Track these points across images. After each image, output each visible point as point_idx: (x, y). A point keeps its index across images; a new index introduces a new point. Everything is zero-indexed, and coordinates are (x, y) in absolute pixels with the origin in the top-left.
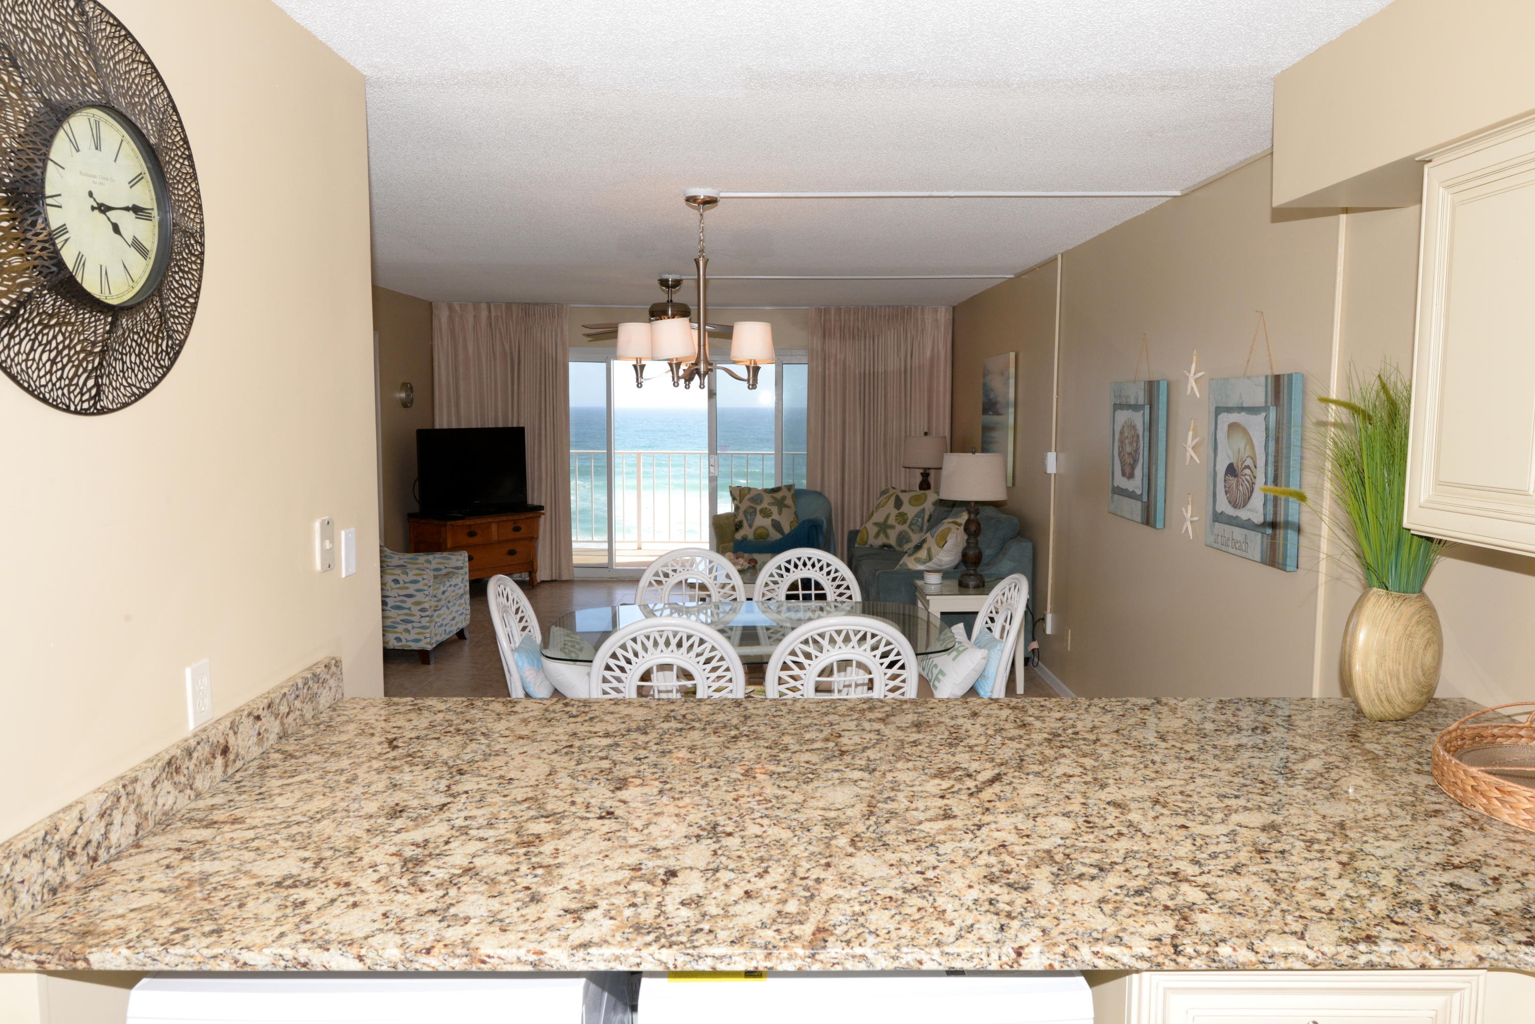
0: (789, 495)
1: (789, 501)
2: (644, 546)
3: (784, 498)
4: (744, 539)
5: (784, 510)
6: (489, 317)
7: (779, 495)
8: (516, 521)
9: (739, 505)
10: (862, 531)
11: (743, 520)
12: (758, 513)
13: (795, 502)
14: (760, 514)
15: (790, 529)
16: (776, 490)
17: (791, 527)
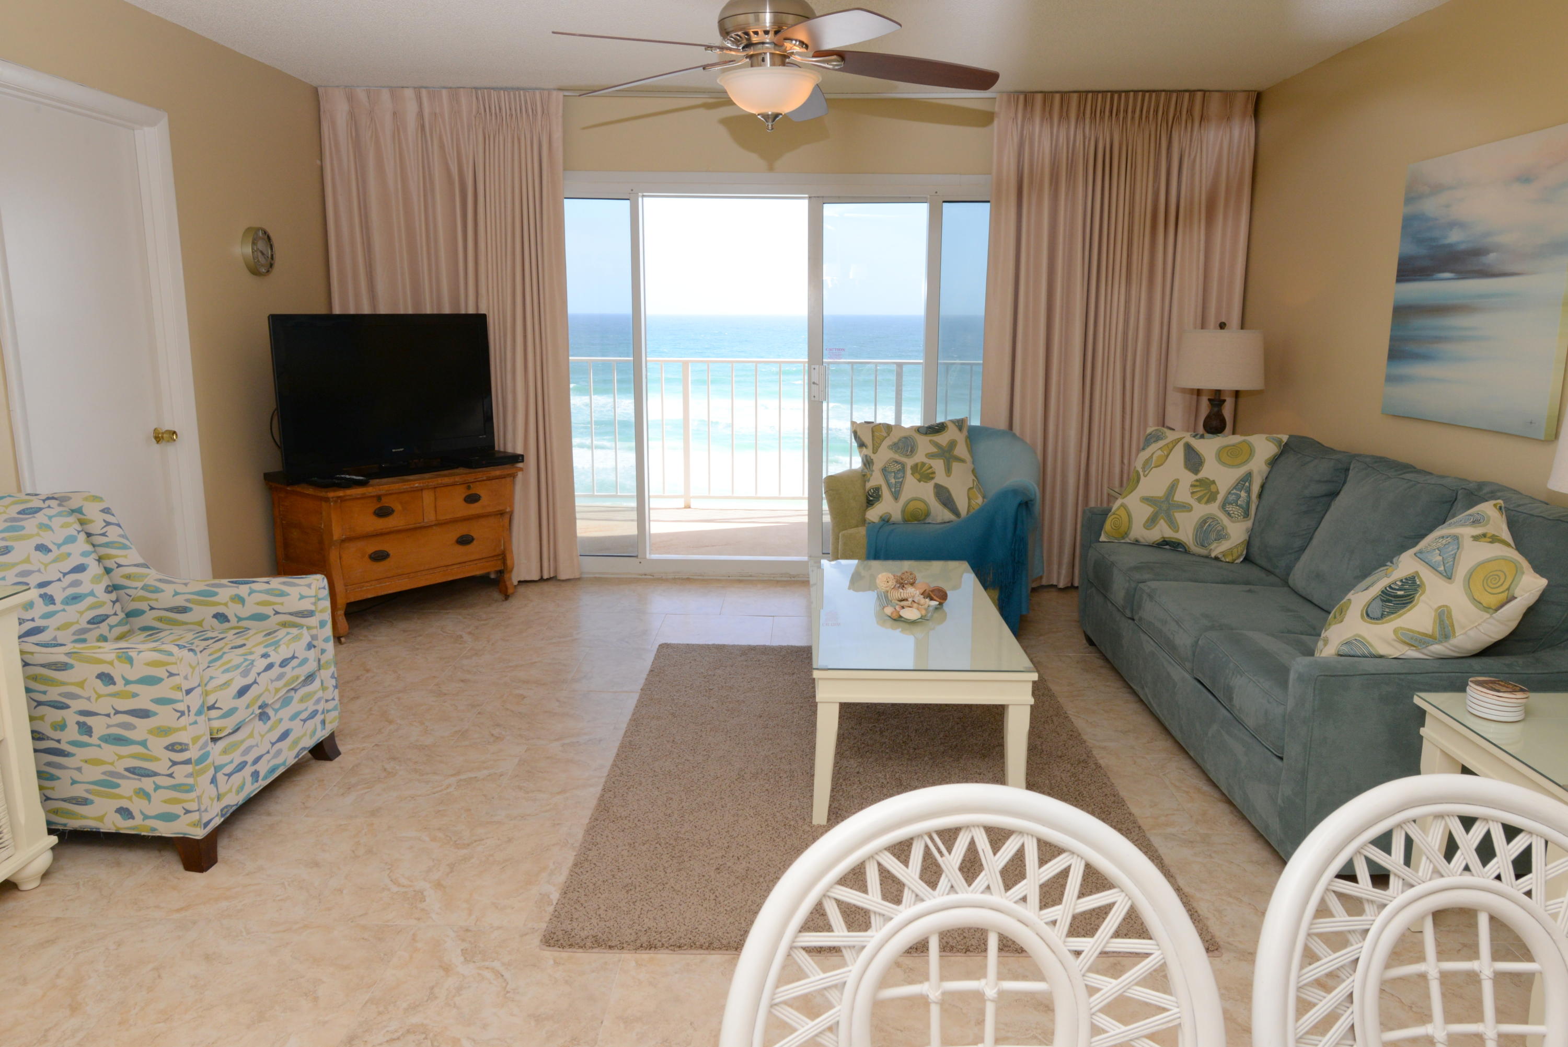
0: (960, 438)
1: (961, 450)
3: (953, 444)
4: (886, 520)
8: (471, 485)
9: (873, 456)
10: (1117, 513)
11: (881, 486)
12: (909, 472)
13: (971, 451)
14: (912, 474)
15: (969, 504)
16: (936, 428)
17: (969, 500)
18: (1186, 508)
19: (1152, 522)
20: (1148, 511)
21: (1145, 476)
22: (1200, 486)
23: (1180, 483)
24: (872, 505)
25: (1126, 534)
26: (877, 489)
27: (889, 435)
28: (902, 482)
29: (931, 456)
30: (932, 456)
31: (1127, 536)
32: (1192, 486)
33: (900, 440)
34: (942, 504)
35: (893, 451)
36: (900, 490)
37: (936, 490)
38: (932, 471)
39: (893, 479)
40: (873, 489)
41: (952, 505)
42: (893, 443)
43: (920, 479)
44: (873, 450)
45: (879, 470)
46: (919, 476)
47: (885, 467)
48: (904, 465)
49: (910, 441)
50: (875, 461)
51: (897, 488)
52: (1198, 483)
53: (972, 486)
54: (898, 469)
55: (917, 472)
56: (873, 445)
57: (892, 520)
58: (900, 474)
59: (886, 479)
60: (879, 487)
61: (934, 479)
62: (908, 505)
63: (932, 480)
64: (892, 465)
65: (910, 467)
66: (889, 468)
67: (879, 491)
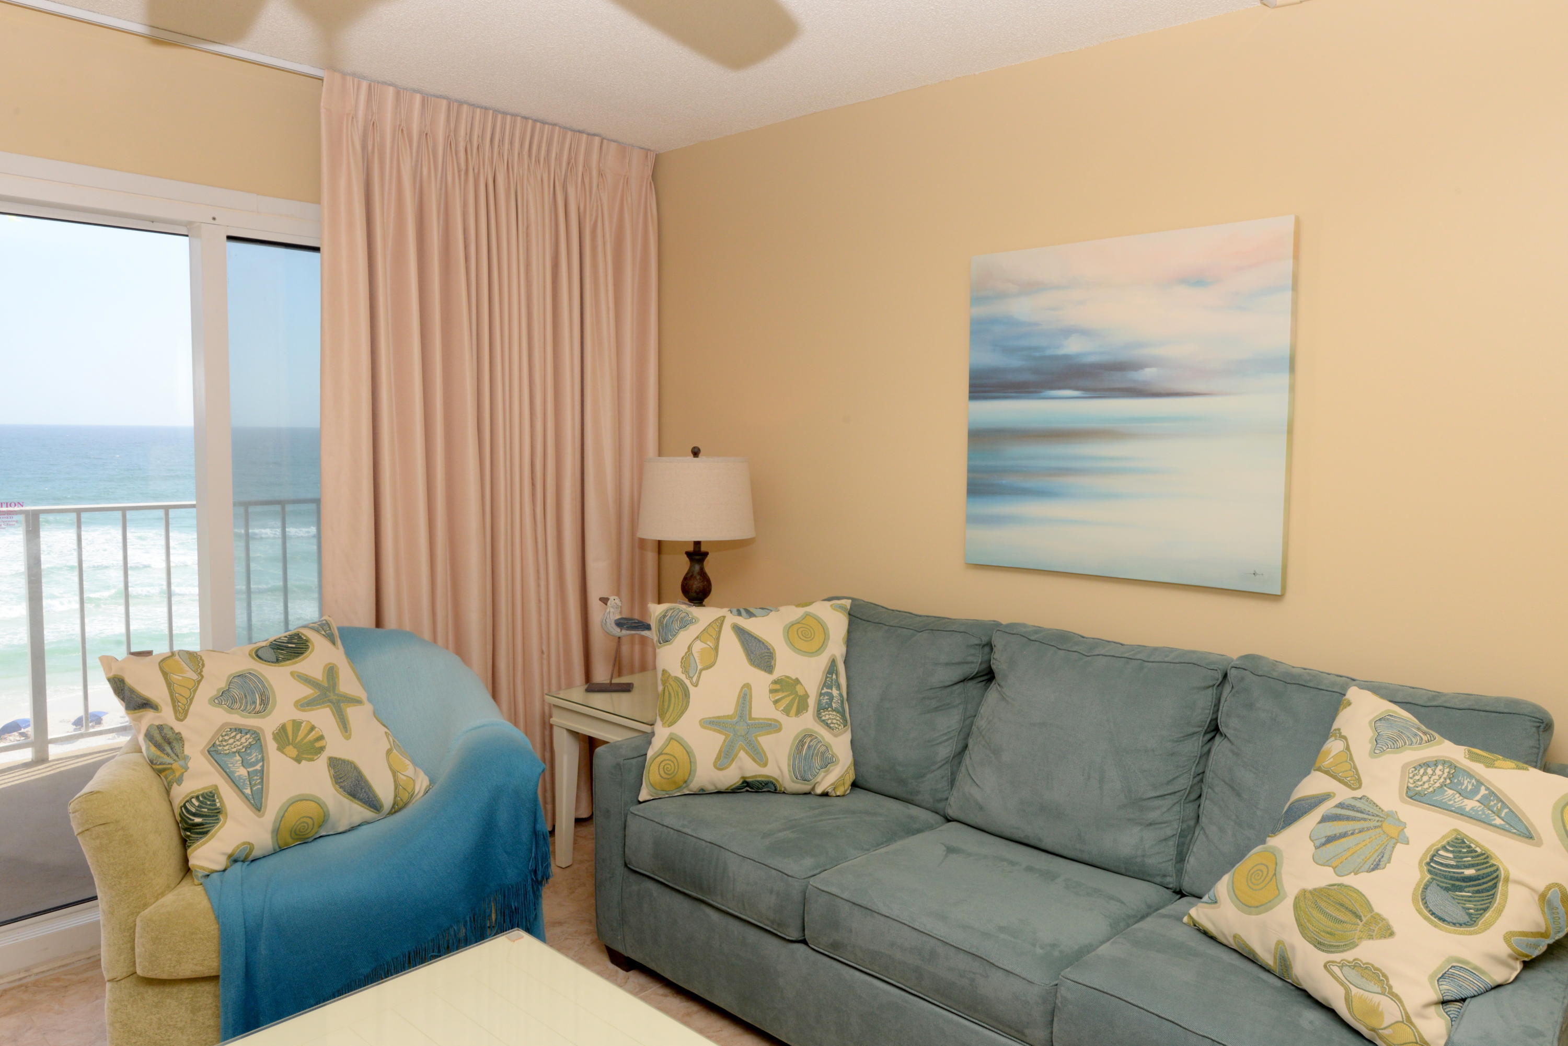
4: (242, 857)
5: (353, 714)
7: (312, 666)
9: (178, 727)
10: (667, 751)
11: (216, 787)
12: (271, 746)
14: (281, 749)
15: (395, 781)
16: (290, 645)
17: (394, 773)
18: (772, 727)
19: (725, 757)
20: (714, 741)
21: (696, 685)
22: (781, 690)
23: (753, 691)
24: (203, 832)
25: (686, 782)
26: (208, 796)
27: (202, 676)
28: (262, 771)
29: (306, 704)
30: (308, 704)
31: (687, 786)
32: (771, 691)
33: (229, 683)
34: (347, 796)
35: (225, 710)
36: (262, 788)
37: (332, 772)
38: (317, 735)
39: (242, 768)
40: (197, 798)
41: (365, 792)
42: (218, 691)
43: (298, 755)
44: (176, 711)
45: (202, 752)
46: (295, 750)
47: (214, 745)
48: (257, 736)
49: (251, 679)
50: (185, 734)
51: (255, 785)
52: (778, 687)
53: (389, 747)
54: (245, 744)
55: (289, 744)
56: (174, 701)
57: (256, 853)
58: (254, 756)
59: (225, 772)
60: (211, 793)
61: (324, 751)
62: (286, 814)
63: (320, 753)
64: (230, 738)
65: (271, 737)
66: (224, 746)
67: (214, 801)
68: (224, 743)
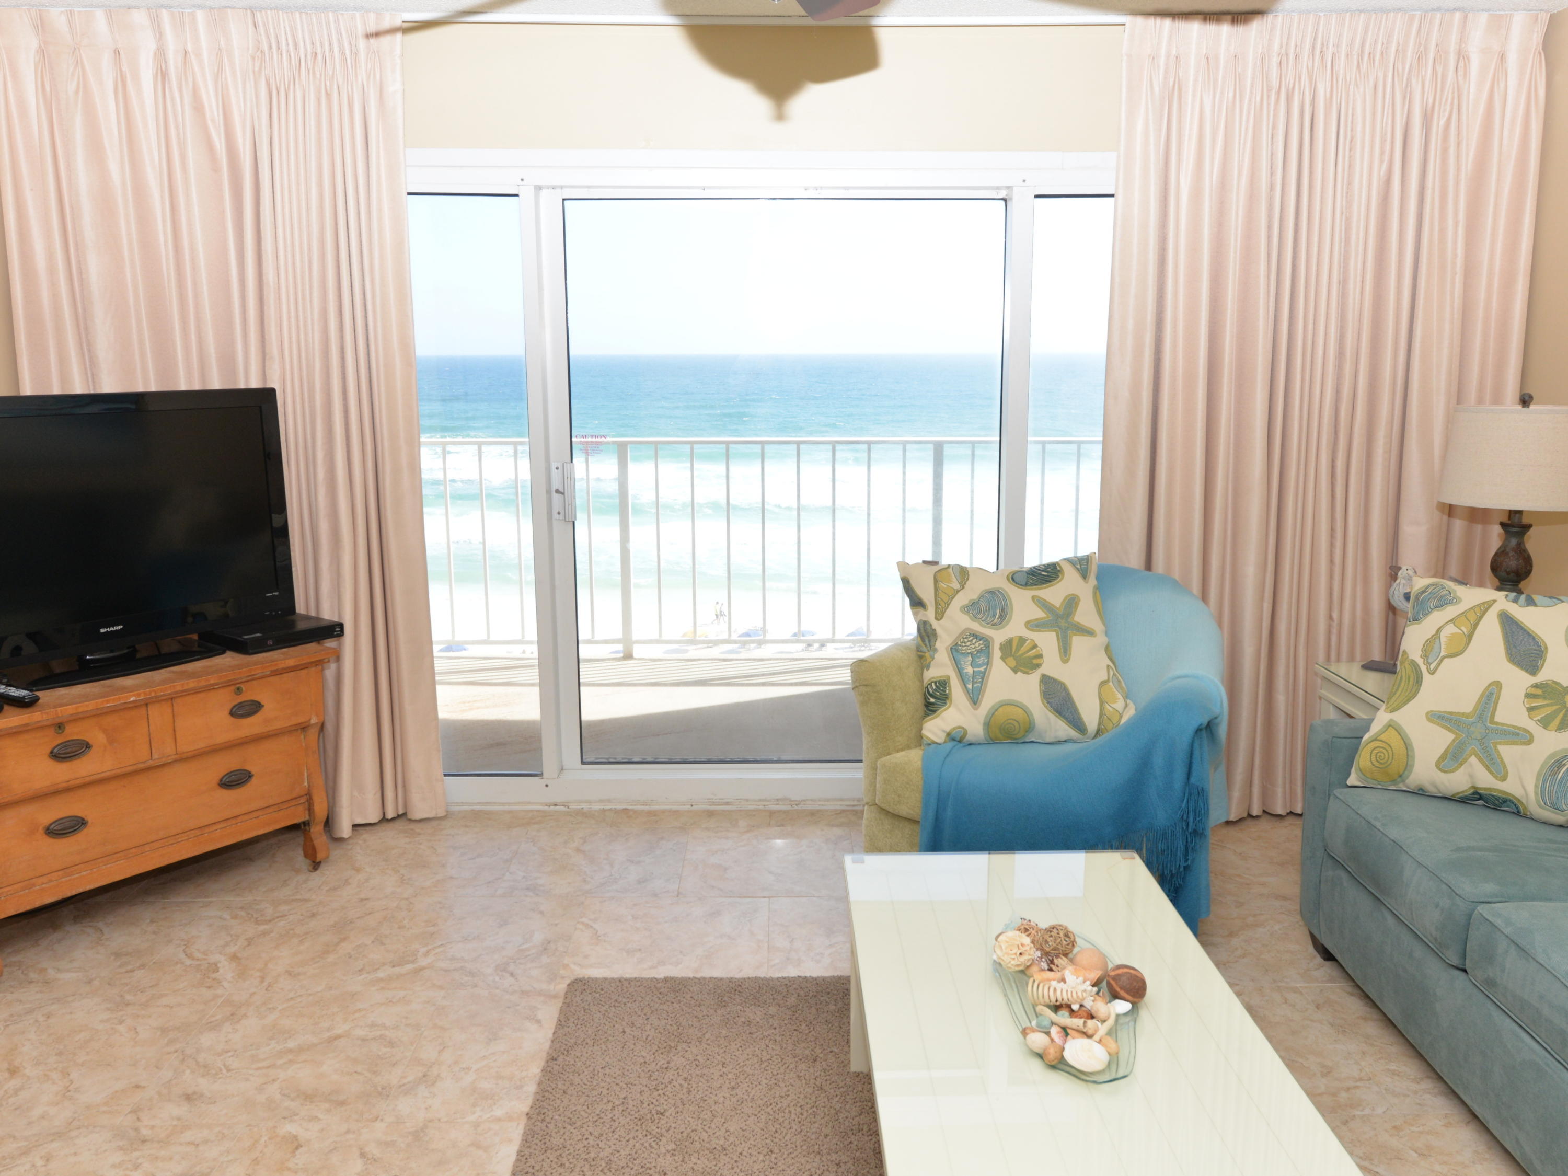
0: (1084, 590)
1: (1086, 614)
2: (638, 651)
3: (1072, 602)
4: (957, 738)
5: (1078, 643)
6: (160, 54)
7: (1054, 594)
8: (242, 686)
9: (935, 624)
10: (1383, 737)
11: (949, 677)
12: (997, 653)
13: (1102, 613)
14: (1003, 658)
15: (1101, 710)
16: (1043, 573)
17: (1102, 703)
18: (1522, 737)
19: (1451, 760)
20: (1443, 738)
21: (1432, 673)
22: (1543, 697)
23: (1503, 692)
24: (934, 711)
25: (1401, 777)
26: (943, 684)
27: (963, 587)
28: (984, 673)
29: (1035, 625)
30: (1037, 626)
31: (1403, 781)
32: (1528, 696)
33: (981, 597)
34: (1053, 711)
35: (970, 617)
36: (981, 687)
37: (1043, 687)
38: (1037, 653)
39: (970, 667)
40: (935, 683)
41: (1071, 712)
42: (970, 601)
43: (1016, 667)
44: (936, 612)
45: (946, 649)
46: (1015, 662)
47: (957, 644)
48: (987, 643)
49: (998, 596)
50: (939, 631)
51: (976, 683)
52: (1539, 692)
53: (1106, 678)
54: (978, 648)
55: (1011, 656)
56: (937, 603)
57: (969, 738)
58: (982, 659)
59: (958, 667)
60: (945, 681)
61: (1039, 668)
62: (996, 713)
63: (1035, 669)
64: (968, 641)
65: (999, 646)
66: (963, 646)
67: (945, 688)
68: (964, 645)
